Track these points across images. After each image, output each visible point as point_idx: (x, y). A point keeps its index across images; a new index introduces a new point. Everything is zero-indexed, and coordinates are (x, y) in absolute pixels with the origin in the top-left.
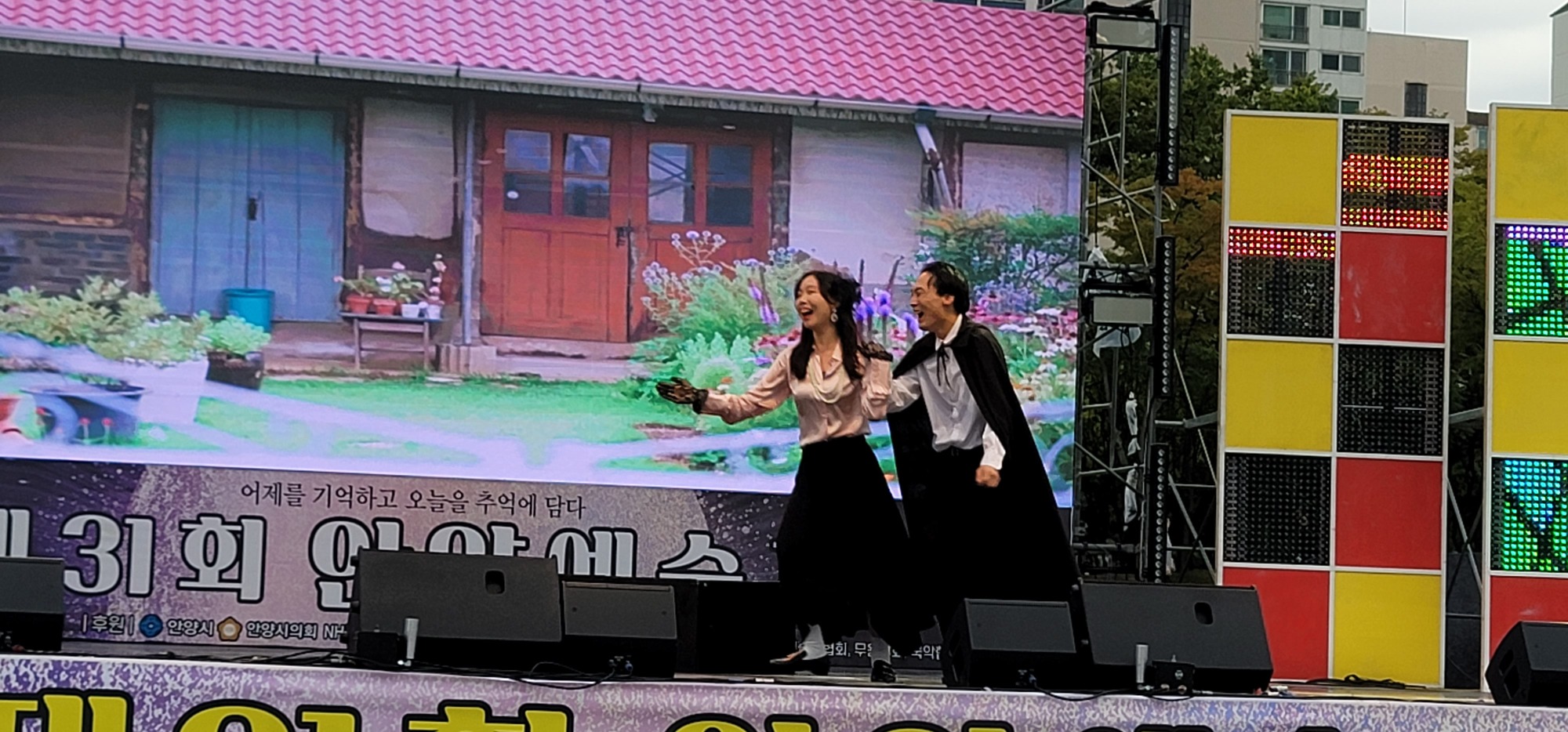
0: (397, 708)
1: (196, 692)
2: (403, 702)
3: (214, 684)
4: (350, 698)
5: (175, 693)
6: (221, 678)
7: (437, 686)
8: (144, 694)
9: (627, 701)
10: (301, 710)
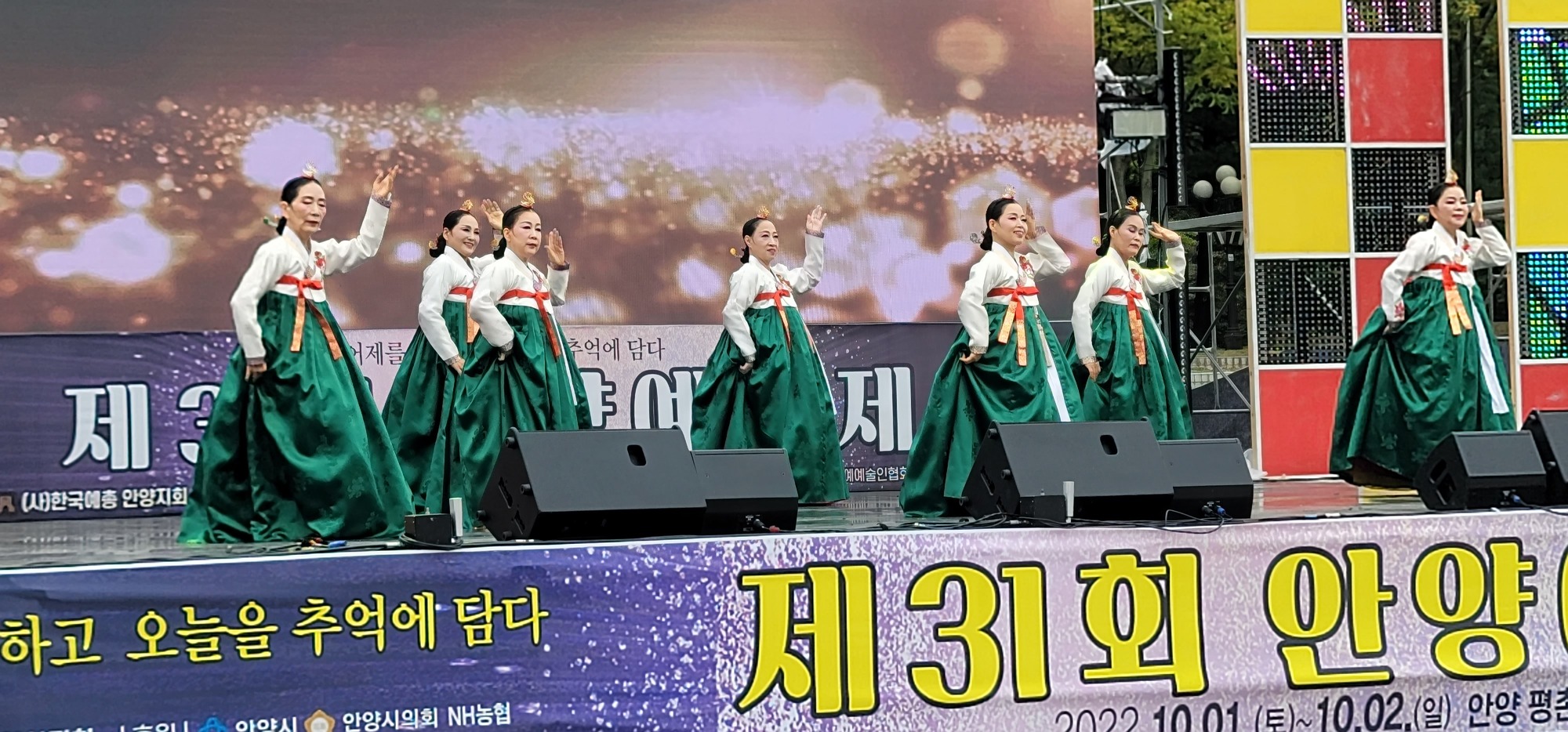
0: (1071, 559)
1: (922, 557)
2: (1076, 554)
3: (935, 550)
4: (1036, 554)
5: (906, 559)
6: (939, 544)
7: (1100, 539)
8: (883, 562)
9: (1240, 541)
10: (1001, 566)
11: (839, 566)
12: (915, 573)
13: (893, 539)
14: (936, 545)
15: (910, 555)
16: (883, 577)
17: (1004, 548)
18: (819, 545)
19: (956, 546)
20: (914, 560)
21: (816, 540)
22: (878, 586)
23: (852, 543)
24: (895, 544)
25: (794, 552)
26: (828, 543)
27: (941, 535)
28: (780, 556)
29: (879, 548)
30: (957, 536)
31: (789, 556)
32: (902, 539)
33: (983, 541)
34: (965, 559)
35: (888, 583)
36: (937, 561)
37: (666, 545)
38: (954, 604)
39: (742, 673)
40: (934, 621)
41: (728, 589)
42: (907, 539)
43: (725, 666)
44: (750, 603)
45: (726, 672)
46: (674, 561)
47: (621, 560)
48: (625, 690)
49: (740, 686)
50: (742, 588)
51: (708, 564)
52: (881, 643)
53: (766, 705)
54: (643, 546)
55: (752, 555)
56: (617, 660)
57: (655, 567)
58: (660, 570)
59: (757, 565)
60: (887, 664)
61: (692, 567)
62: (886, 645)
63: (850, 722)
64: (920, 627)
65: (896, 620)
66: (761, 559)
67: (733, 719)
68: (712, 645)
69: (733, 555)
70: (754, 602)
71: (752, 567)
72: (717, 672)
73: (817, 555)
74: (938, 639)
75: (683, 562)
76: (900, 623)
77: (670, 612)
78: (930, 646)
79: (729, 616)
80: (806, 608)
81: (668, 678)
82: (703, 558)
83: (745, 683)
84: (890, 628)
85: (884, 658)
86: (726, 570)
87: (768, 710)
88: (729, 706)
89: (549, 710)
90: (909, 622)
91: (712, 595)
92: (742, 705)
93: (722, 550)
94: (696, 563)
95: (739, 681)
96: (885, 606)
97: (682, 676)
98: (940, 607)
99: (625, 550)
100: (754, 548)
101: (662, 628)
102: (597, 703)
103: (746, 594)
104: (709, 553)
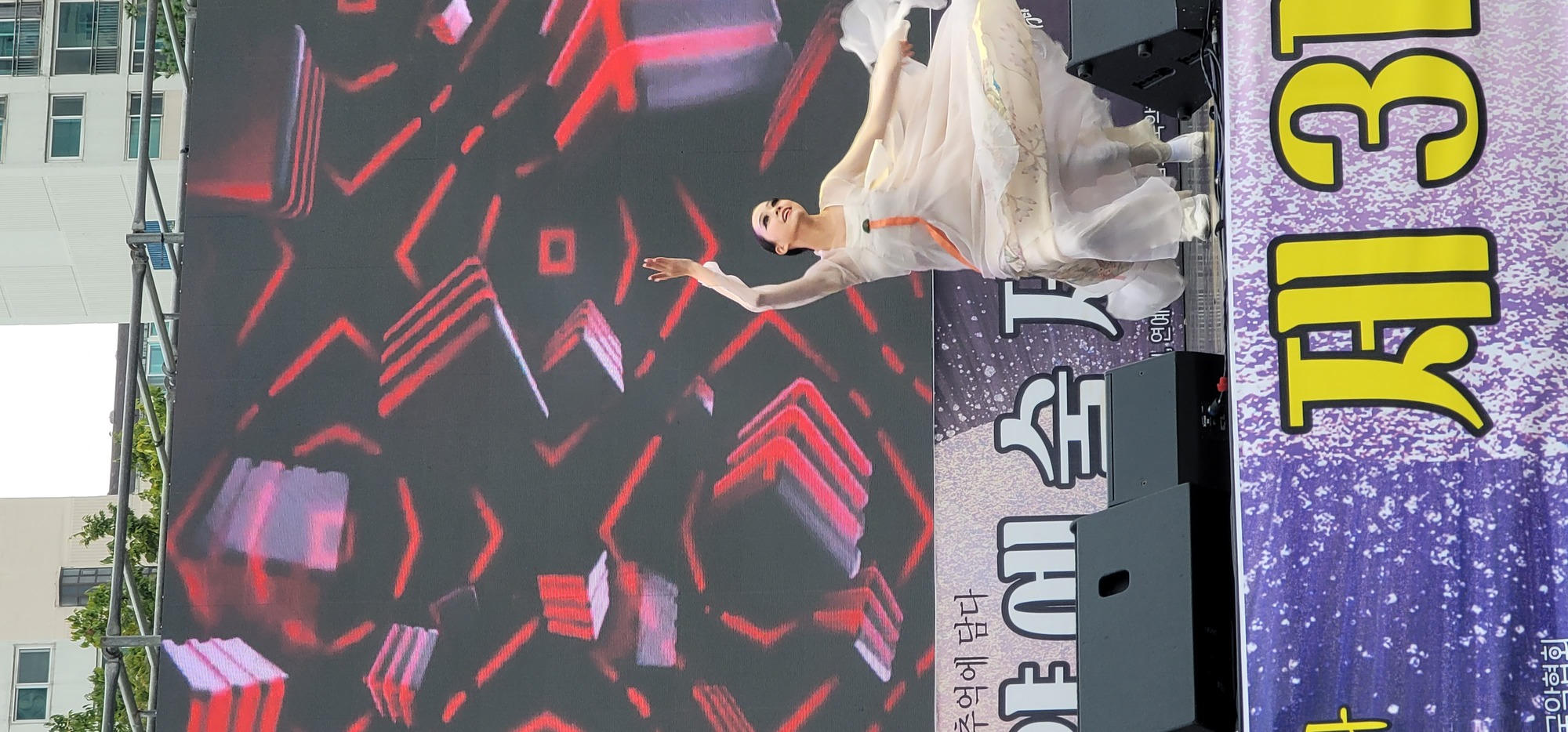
3: (1254, 152)
6: (1245, 145)
8: (1271, 225)
10: (1277, 54)
11: (1275, 289)
12: (1286, 179)
13: (1238, 211)
14: (1247, 150)
15: (1261, 186)
16: (1293, 224)
17: (1252, 51)
18: (1246, 318)
19: (1247, 121)
20: (1268, 180)
21: (1239, 324)
22: (1306, 231)
23: (1242, 273)
24: (1244, 209)
25: (1255, 354)
26: (1243, 306)
27: (1232, 143)
28: (1261, 374)
29: (1250, 232)
30: (1234, 120)
31: (1261, 361)
32: (1237, 199)
33: (1242, 82)
34: (1267, 108)
35: (1302, 218)
36: (1270, 148)
37: (1244, 540)
38: (1331, 122)
39: (1433, 424)
40: (1357, 151)
41: (1308, 446)
42: (1238, 192)
43: (1422, 449)
44: (1327, 416)
45: (1430, 447)
46: (1267, 526)
47: (1265, 604)
48: (1456, 595)
49: (1451, 427)
50: (1308, 425)
51: (1272, 477)
52: (1389, 224)
53: (1480, 390)
54: (1245, 572)
55: (1259, 414)
56: (1412, 605)
57: (1275, 553)
58: (1280, 547)
59: (1274, 407)
60: (1421, 216)
61: (1276, 501)
62: (1394, 218)
63: (1505, 269)
64: (1366, 170)
65: (1357, 204)
66: (1264, 401)
67: (1500, 437)
68: (1391, 468)
69: (1259, 441)
70: (1327, 410)
71: (1276, 413)
72: (1430, 459)
73: (1260, 321)
74: (1383, 143)
75: (1268, 515)
76: (1360, 198)
77: (1343, 531)
78: (1394, 155)
79: (1350, 444)
80: (1338, 334)
81: (1440, 532)
82: (1262, 484)
83: (1447, 420)
84: (1367, 214)
85: (1412, 220)
86: (1282, 452)
87: (1487, 386)
88: (1481, 444)
89: (1484, 706)
90: (1359, 186)
91: (1317, 470)
92: (1478, 423)
93: (1250, 457)
94: (1270, 495)
95: (1445, 429)
96: (1335, 220)
97: (1436, 511)
98: (1336, 142)
99: (1251, 599)
100: (1248, 412)
101: (1364, 541)
102: (1475, 635)
103: (1316, 420)
104: (1255, 477)
